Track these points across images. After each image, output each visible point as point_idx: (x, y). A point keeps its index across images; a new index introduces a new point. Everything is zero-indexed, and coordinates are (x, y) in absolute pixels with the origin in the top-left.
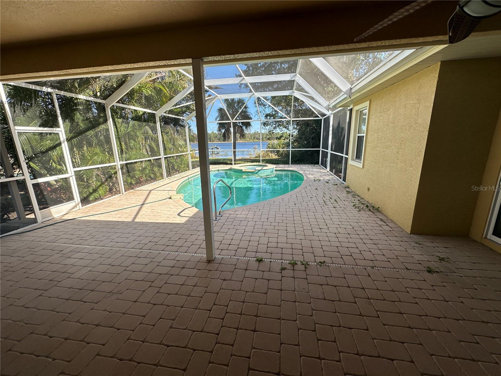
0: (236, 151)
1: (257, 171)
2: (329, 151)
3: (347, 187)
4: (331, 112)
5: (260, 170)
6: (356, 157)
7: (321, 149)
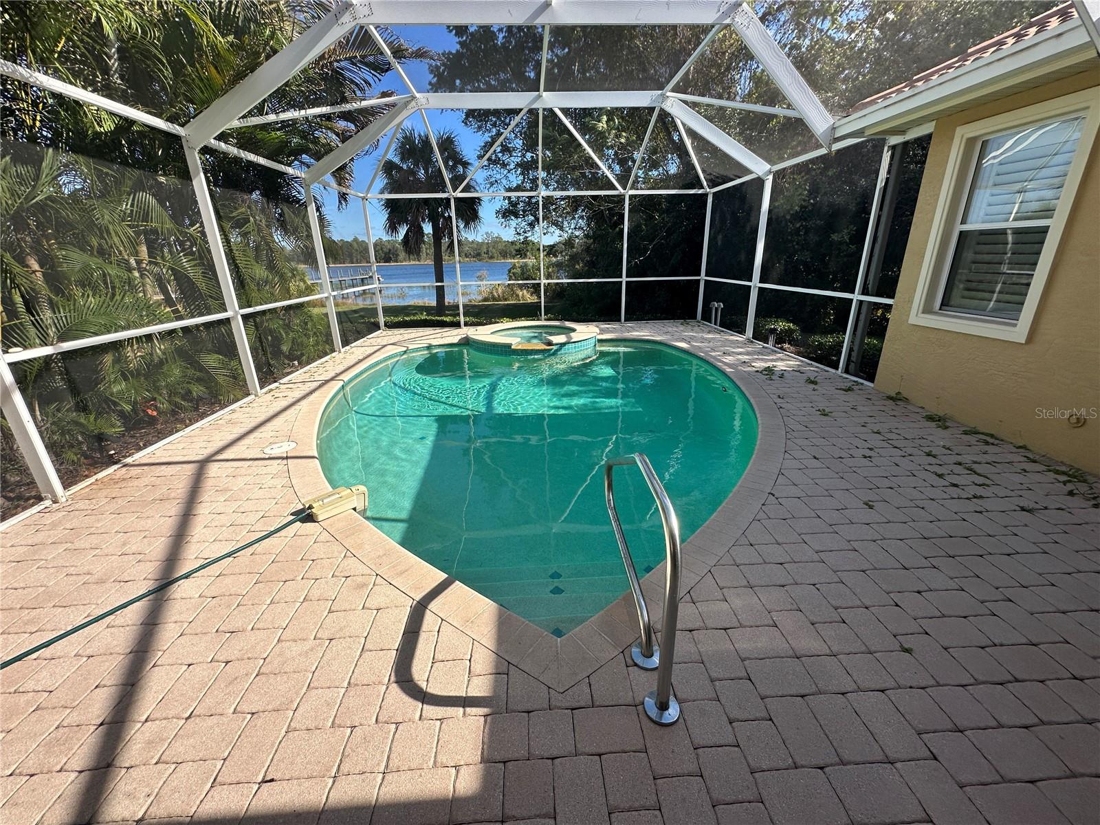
1: (555, 348)
2: (755, 283)
3: (896, 399)
4: (768, 167)
5: (563, 345)
6: (945, 304)
7: (703, 277)
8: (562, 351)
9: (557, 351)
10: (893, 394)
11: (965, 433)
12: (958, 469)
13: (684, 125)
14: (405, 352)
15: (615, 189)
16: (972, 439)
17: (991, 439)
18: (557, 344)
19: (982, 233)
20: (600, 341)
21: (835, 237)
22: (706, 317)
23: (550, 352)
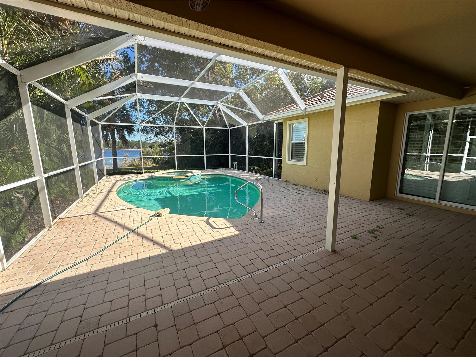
0: (116, 159)
1: (189, 177)
2: (247, 156)
3: (287, 182)
4: (247, 124)
5: (192, 176)
6: (292, 158)
7: (230, 154)
8: (191, 178)
9: (190, 178)
10: (286, 181)
11: (300, 186)
12: (299, 191)
13: (222, 110)
14: (127, 182)
15: (200, 126)
16: (301, 187)
17: (304, 186)
18: (189, 176)
19: (296, 143)
20: (202, 175)
21: (265, 143)
22: (232, 167)
23: (188, 178)
